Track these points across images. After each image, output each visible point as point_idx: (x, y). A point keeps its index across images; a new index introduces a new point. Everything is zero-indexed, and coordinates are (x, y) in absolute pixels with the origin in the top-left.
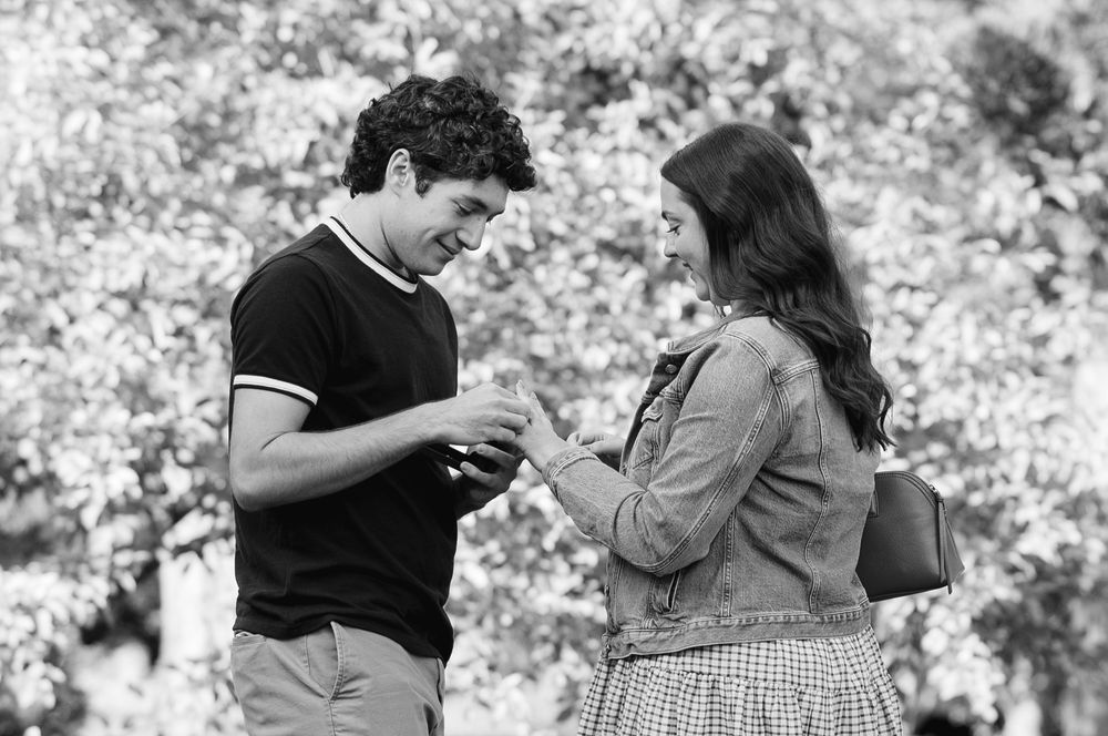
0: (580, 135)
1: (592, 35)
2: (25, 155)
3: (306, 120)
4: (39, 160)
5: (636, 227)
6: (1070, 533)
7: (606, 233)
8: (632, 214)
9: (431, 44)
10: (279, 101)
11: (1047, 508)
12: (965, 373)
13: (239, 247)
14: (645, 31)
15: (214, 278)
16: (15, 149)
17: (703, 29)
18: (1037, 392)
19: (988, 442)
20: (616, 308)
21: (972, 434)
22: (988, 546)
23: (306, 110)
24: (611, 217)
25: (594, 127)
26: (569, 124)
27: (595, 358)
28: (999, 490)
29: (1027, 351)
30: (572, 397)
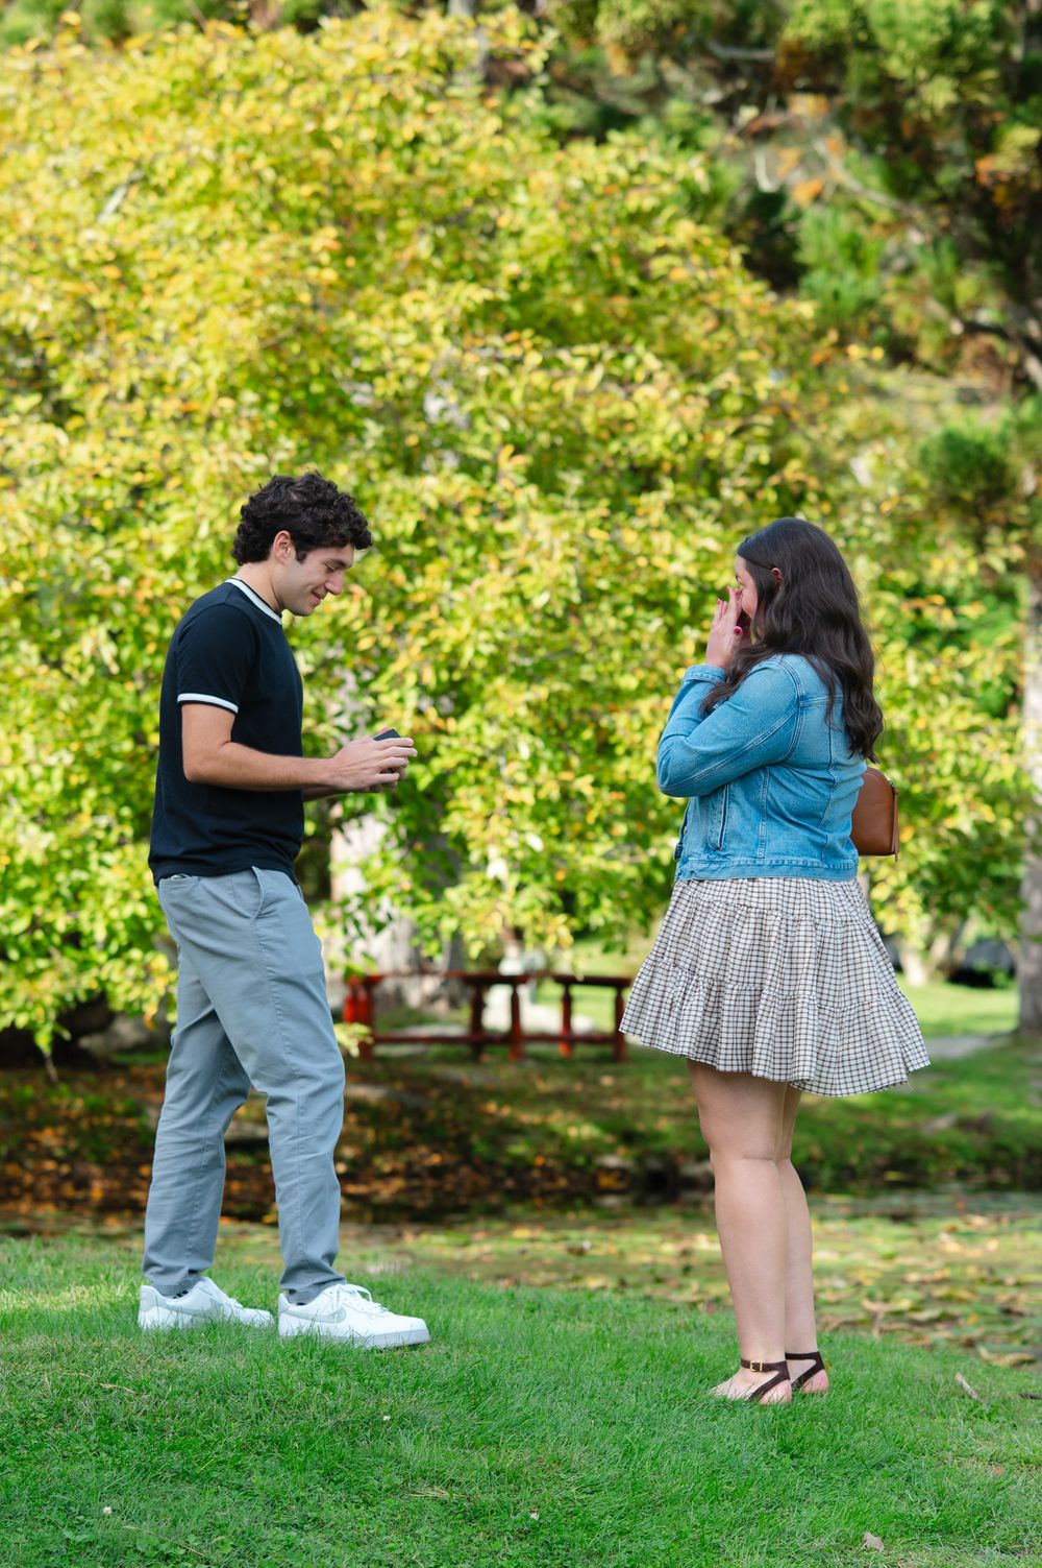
0: (621, 517)
1: (634, 443)
2: (204, 531)
3: (415, 506)
4: (215, 535)
5: (663, 585)
6: (986, 814)
7: (640, 590)
8: (660, 576)
9: (509, 449)
10: (395, 491)
11: (969, 796)
12: (908, 694)
13: (362, 600)
14: (675, 438)
15: (343, 621)
16: (196, 527)
17: (719, 437)
18: (962, 709)
19: (925, 746)
20: (645, 646)
21: (914, 740)
22: (923, 823)
23: (415, 498)
24: (644, 577)
25: (632, 513)
26: (614, 508)
27: (629, 682)
28: (934, 782)
29: (959, 679)
30: (611, 711)
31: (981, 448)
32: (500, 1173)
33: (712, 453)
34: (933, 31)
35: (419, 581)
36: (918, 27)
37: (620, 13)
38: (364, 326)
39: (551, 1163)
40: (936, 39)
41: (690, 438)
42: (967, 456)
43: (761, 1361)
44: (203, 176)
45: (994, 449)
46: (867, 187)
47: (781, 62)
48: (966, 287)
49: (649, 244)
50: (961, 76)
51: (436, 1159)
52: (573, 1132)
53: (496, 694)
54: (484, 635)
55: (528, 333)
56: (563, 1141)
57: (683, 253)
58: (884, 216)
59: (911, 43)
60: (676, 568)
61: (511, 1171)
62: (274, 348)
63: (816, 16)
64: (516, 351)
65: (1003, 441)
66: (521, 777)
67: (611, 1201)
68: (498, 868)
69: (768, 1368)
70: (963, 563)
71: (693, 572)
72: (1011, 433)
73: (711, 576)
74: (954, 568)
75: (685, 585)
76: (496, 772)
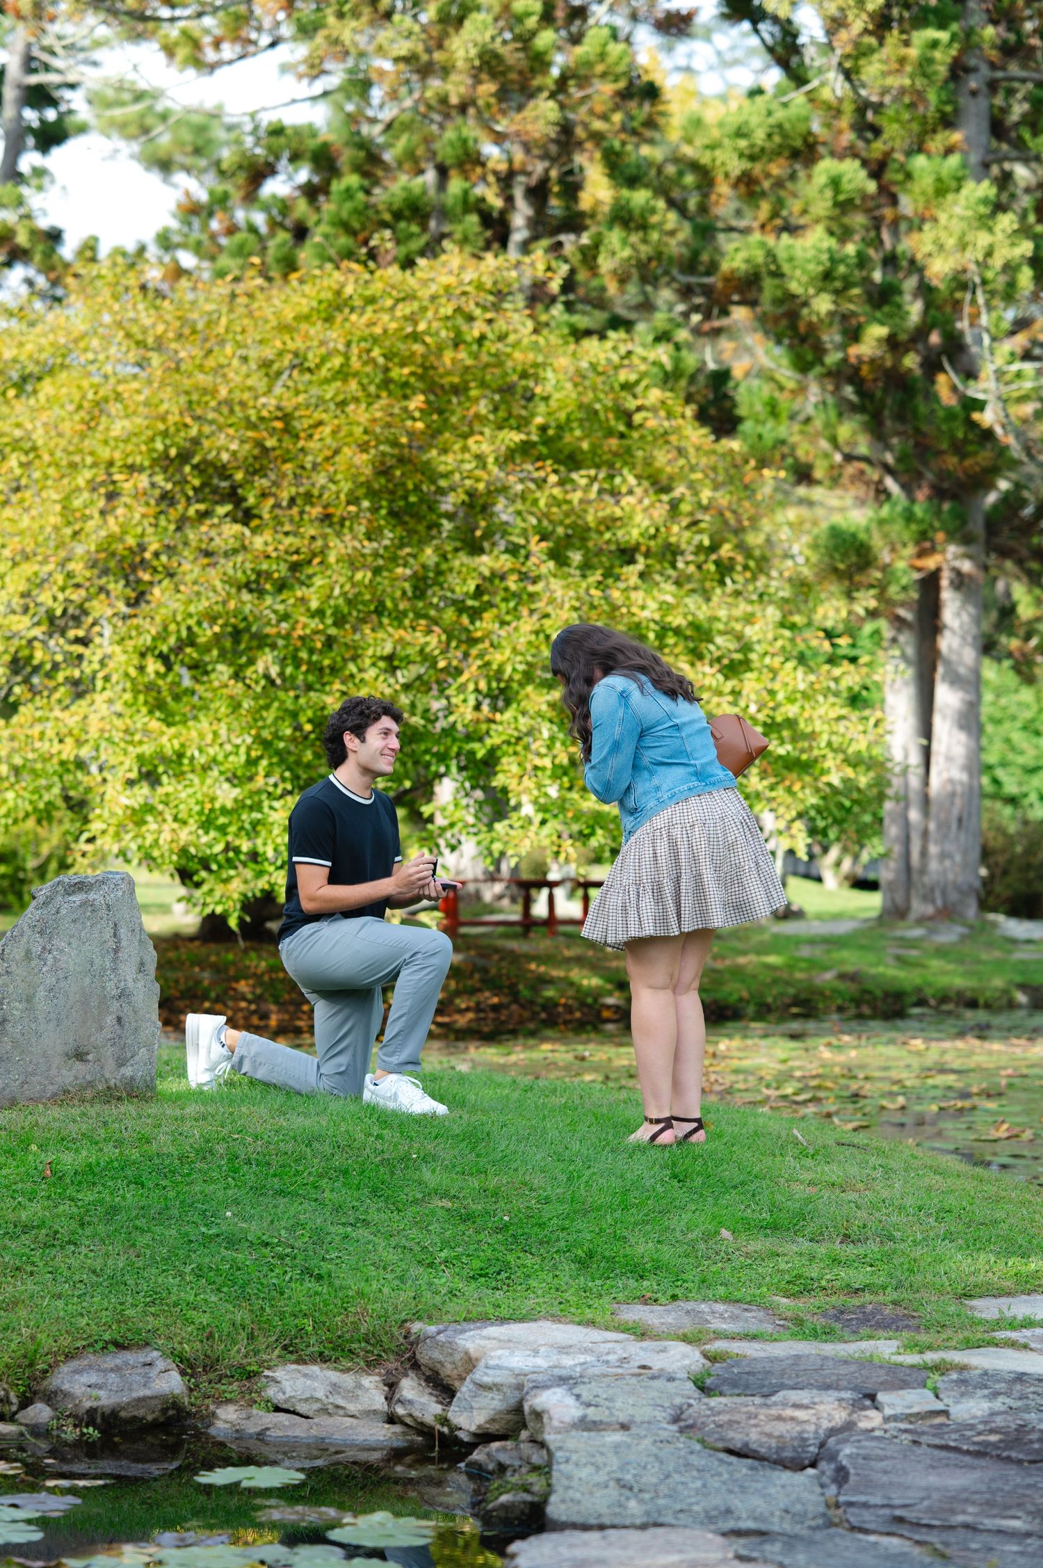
0: (610, 581)
1: (620, 533)
2: (337, 592)
3: (475, 575)
4: (344, 594)
5: (638, 625)
6: (850, 772)
8: (636, 619)
9: (537, 538)
10: (462, 565)
11: (838, 761)
12: (799, 696)
14: (647, 529)
15: (428, 650)
16: (332, 589)
17: (675, 529)
18: (834, 705)
19: (809, 730)
21: (802, 725)
22: (808, 779)
23: (475, 570)
24: (626, 620)
25: (618, 578)
26: (605, 576)
28: (816, 753)
29: (832, 685)
31: (854, 536)
32: (538, 1009)
33: (673, 540)
34: (819, 263)
35: (478, 624)
36: (809, 261)
37: (614, 253)
38: (443, 458)
39: (570, 1002)
40: (820, 269)
41: (657, 530)
42: (844, 541)
43: (654, 1116)
44: (337, 362)
45: (862, 536)
46: (779, 366)
47: (720, 285)
48: (845, 431)
49: (631, 404)
50: (837, 292)
51: (495, 1000)
52: (585, 982)
53: (527, 696)
54: (519, 658)
55: (549, 462)
56: (578, 988)
57: (653, 410)
58: (791, 385)
59: (804, 271)
60: (646, 614)
61: (544, 1008)
62: (383, 471)
63: (742, 255)
64: (542, 474)
65: (868, 530)
66: (543, 750)
67: (610, 1027)
68: (528, 809)
69: (658, 1121)
70: (837, 610)
71: (657, 617)
72: (874, 526)
73: (669, 619)
74: (831, 614)
75: (652, 625)
76: (527, 748)
